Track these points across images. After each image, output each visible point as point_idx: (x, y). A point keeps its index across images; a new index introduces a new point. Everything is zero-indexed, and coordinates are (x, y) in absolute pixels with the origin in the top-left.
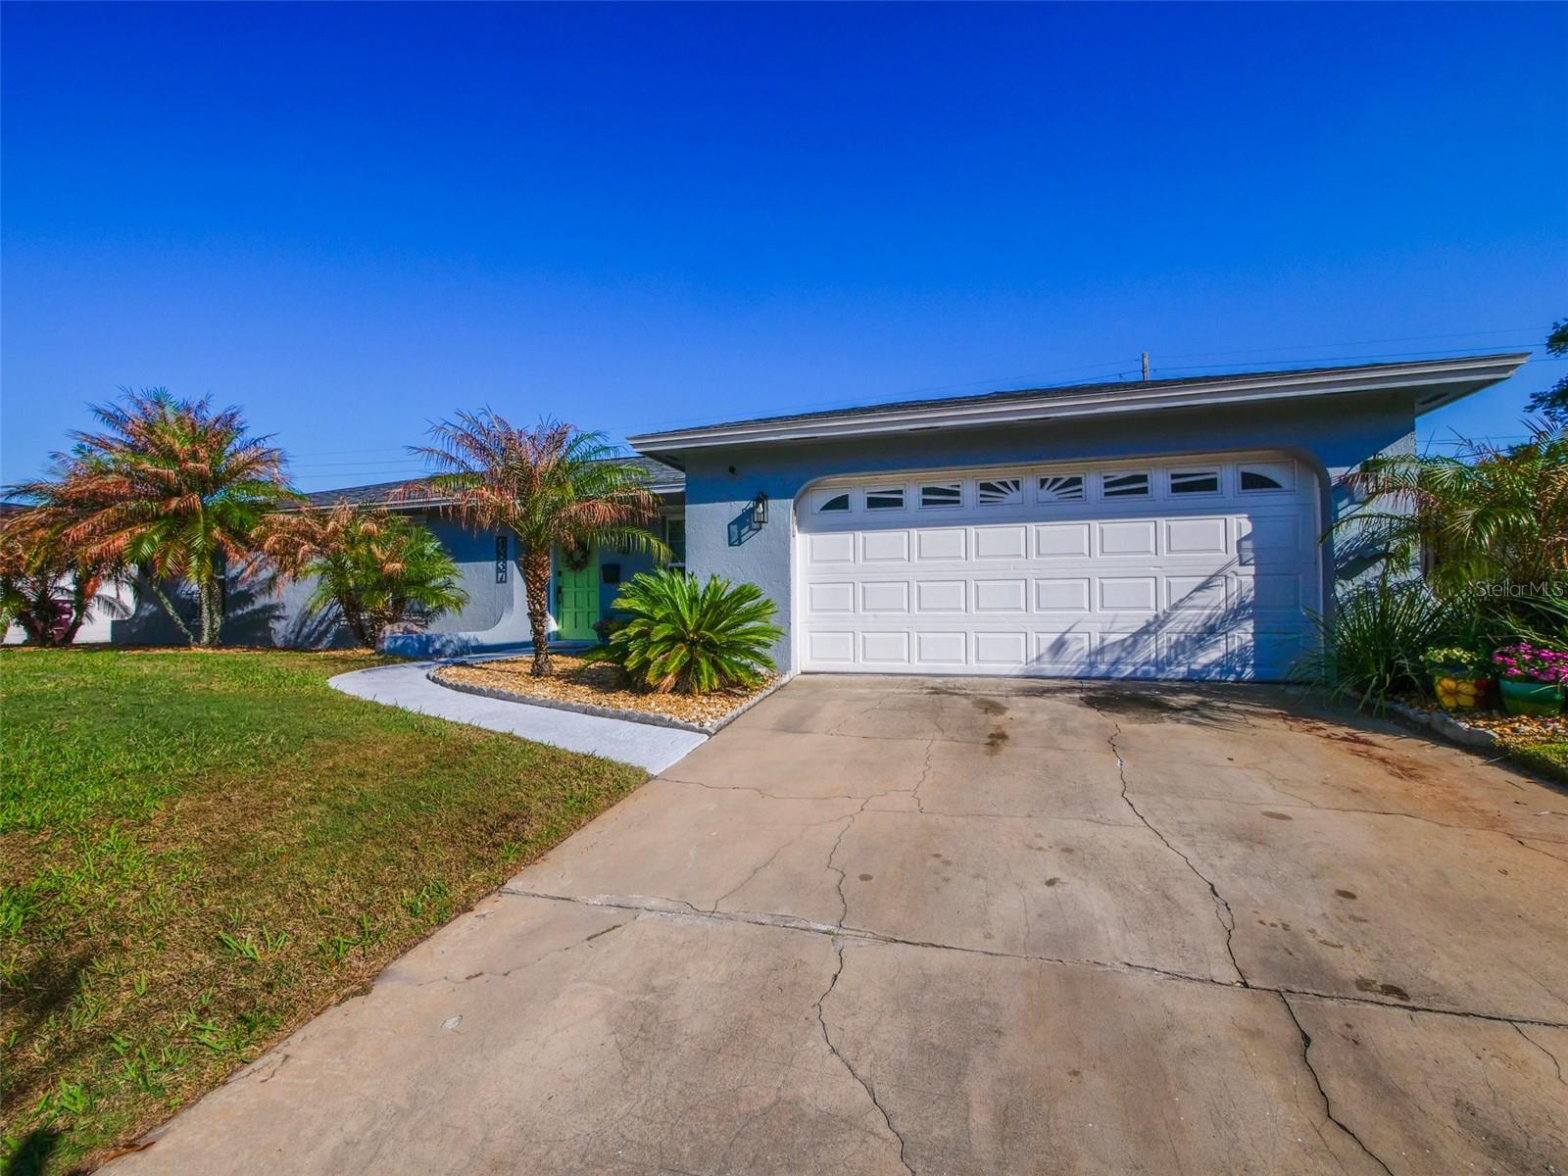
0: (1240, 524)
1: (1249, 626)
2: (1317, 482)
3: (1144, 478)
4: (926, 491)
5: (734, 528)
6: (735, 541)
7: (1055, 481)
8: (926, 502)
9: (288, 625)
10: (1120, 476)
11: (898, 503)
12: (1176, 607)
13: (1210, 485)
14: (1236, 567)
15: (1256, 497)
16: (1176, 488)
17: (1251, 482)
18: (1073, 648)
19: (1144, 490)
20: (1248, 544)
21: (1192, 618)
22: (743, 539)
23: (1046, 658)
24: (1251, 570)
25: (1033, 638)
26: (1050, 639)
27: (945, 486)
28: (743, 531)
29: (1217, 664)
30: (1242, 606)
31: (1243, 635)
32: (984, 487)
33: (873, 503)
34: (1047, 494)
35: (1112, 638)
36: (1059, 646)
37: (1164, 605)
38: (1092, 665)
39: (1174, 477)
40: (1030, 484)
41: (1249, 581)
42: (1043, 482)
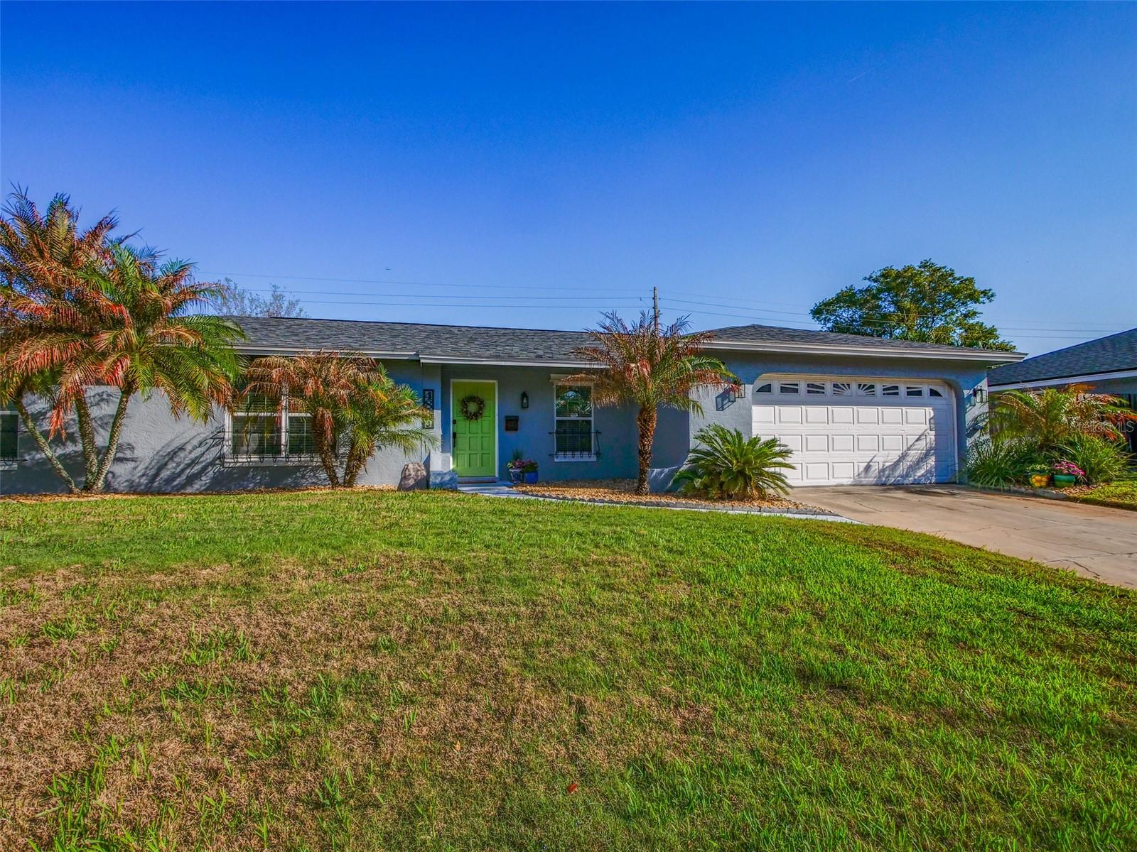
0: (930, 412)
1: (933, 458)
2: (954, 395)
3: (897, 388)
4: (809, 385)
5: (719, 399)
6: (720, 408)
7: (865, 385)
8: (809, 392)
9: (135, 468)
10: (889, 385)
11: (796, 391)
12: (909, 449)
13: (919, 393)
14: (929, 431)
15: (935, 400)
16: (909, 394)
17: (934, 393)
18: (873, 469)
19: (897, 394)
20: (932, 421)
21: (914, 455)
22: (725, 407)
23: (863, 475)
24: (933, 433)
25: (856, 466)
26: (863, 466)
27: (818, 384)
28: (725, 402)
29: (923, 475)
30: (931, 449)
31: (932, 461)
32: (835, 385)
33: (784, 390)
34: (861, 392)
35: (887, 464)
36: (868, 468)
37: (905, 448)
38: (880, 477)
39: (908, 388)
40: (854, 386)
41: (933, 437)
42: (860, 385)
